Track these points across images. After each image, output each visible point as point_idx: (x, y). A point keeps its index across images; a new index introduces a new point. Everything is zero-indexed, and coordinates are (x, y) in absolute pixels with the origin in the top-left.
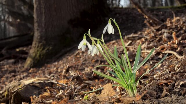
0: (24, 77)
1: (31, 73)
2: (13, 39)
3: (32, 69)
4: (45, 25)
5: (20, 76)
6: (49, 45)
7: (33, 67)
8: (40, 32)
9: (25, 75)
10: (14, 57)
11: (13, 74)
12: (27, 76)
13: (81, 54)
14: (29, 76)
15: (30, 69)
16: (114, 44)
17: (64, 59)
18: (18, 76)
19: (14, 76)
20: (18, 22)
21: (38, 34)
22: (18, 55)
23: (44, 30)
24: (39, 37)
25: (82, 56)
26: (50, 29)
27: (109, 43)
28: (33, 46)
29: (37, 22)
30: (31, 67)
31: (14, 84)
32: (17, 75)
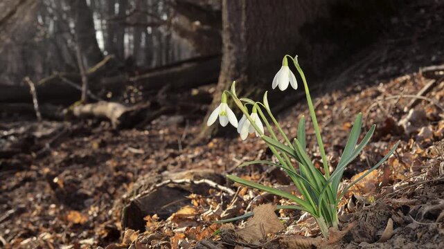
0: (193, 159)
1: (210, 151)
2: (186, 66)
3: (215, 140)
4: (247, 37)
5: (186, 157)
6: (256, 85)
7: (217, 136)
8: (235, 54)
9: (196, 153)
10: (184, 111)
11: (171, 151)
12: (201, 157)
13: (326, 107)
14: (206, 157)
15: (210, 140)
16: (404, 83)
17: (288, 118)
18: (182, 157)
19: (173, 156)
20: (197, 26)
21: (230, 57)
22: (193, 104)
23: (244, 50)
24: (233, 66)
25: (327, 112)
26: (258, 46)
27: (394, 80)
28: (221, 87)
29: (229, 30)
30: (213, 137)
31: (149, 178)
32: (179, 155)
